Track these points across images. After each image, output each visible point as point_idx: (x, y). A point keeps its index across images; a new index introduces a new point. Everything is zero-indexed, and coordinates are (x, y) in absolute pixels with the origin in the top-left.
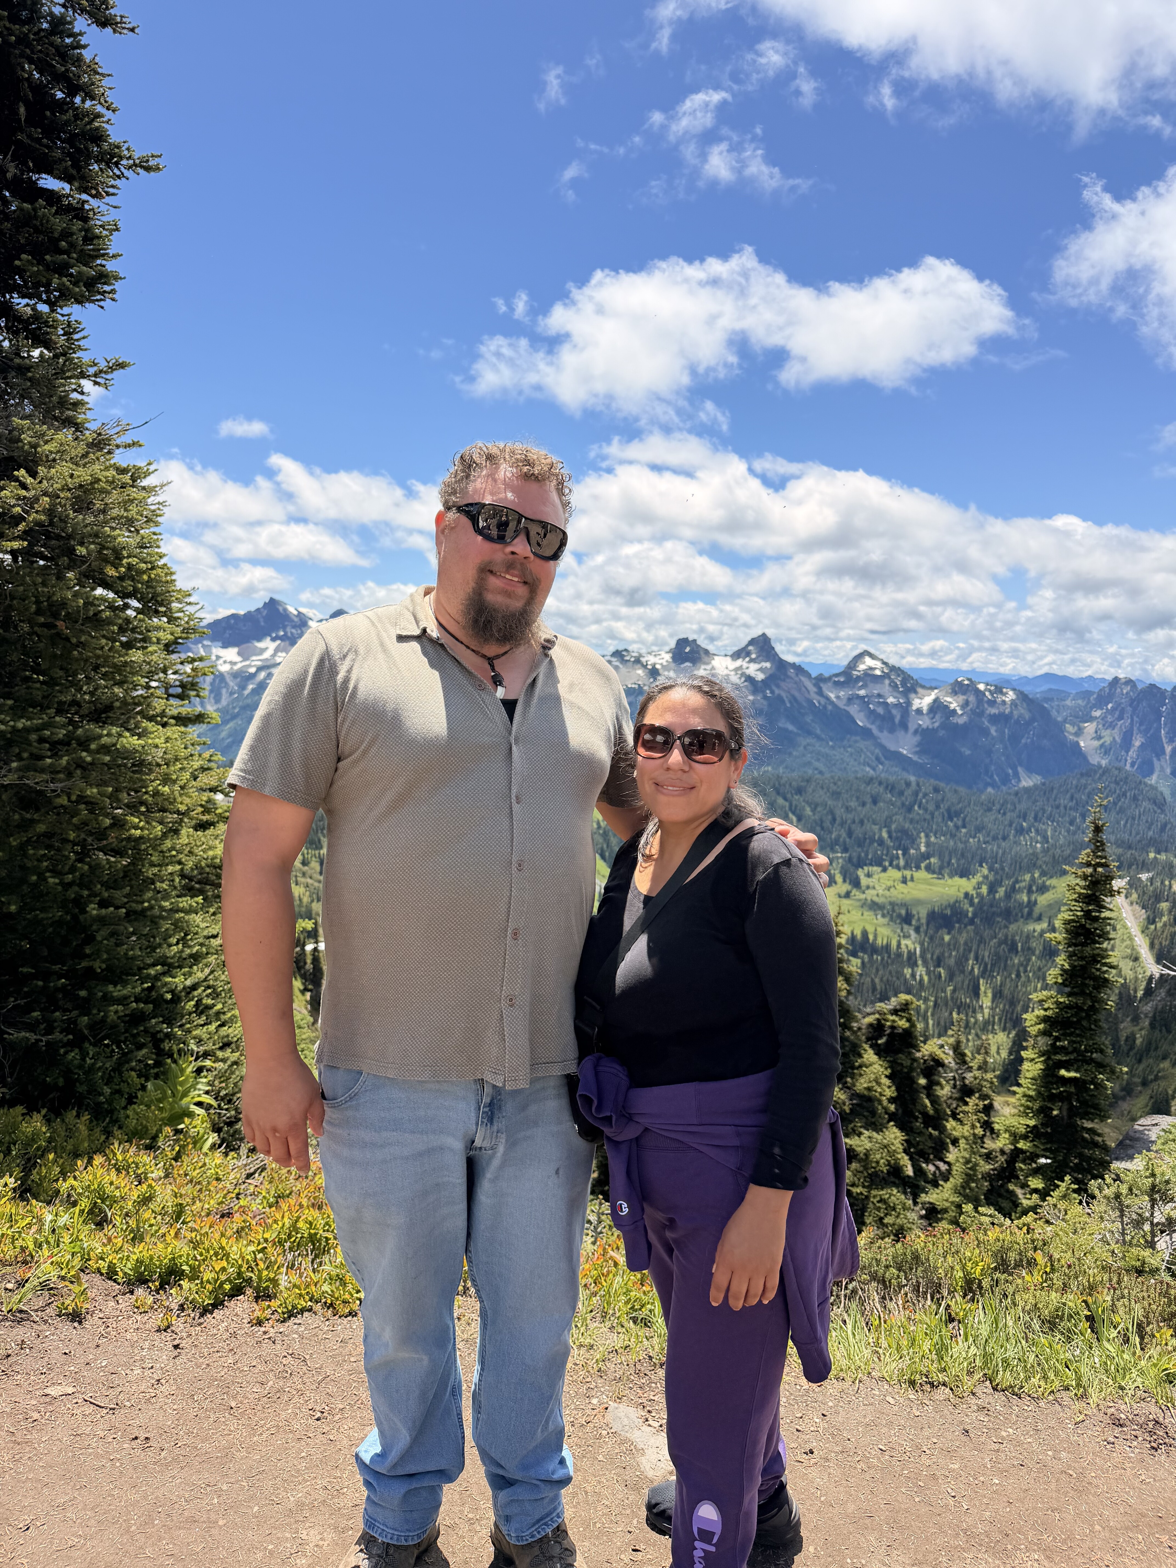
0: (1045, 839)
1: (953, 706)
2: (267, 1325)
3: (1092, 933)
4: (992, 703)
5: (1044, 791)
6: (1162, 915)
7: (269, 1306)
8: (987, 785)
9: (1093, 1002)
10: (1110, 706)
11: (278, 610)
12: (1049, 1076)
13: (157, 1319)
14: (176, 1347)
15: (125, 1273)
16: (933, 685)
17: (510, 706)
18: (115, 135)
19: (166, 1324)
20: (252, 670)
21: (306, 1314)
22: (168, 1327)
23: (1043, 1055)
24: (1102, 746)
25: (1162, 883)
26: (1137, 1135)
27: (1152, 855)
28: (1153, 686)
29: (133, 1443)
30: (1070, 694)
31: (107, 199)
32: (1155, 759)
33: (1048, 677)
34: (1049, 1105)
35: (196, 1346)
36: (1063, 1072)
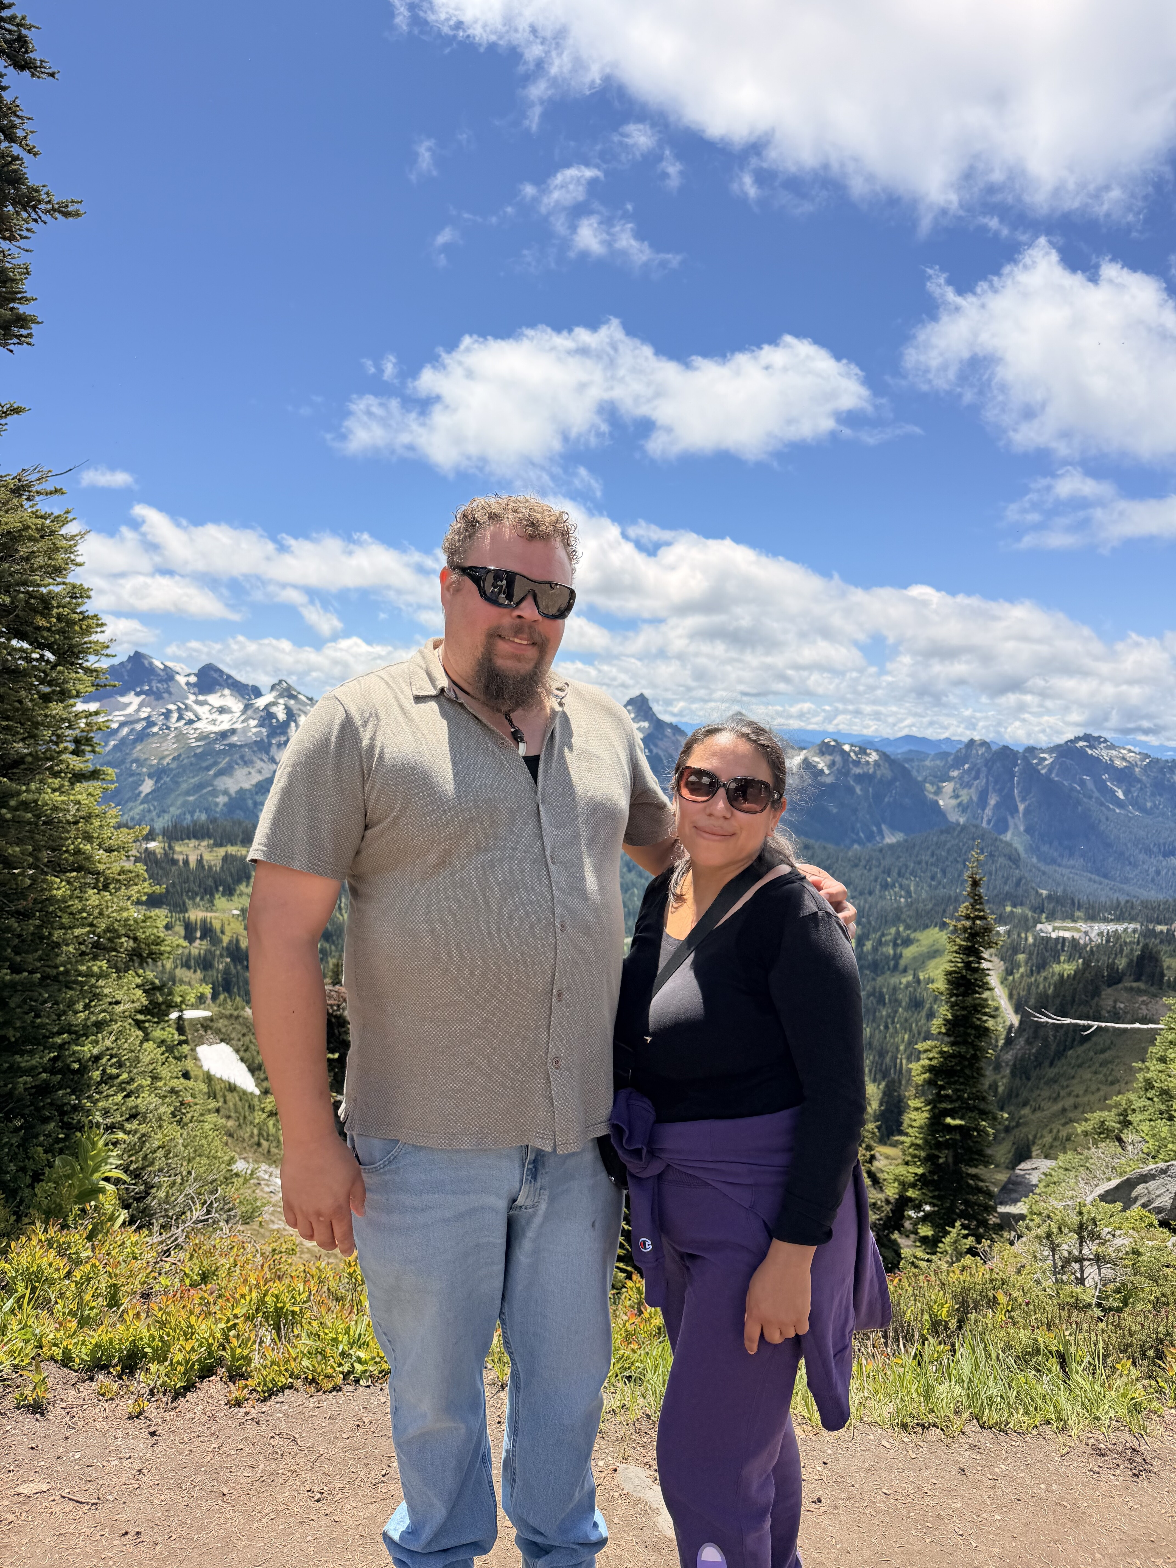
0: (909, 894)
1: (821, 766)
2: (247, 1406)
3: (973, 984)
4: (857, 763)
5: (906, 847)
6: (1019, 966)
7: (246, 1386)
8: (854, 841)
9: (976, 1050)
10: (966, 766)
11: (143, 664)
12: (935, 1124)
13: (128, 1405)
14: (153, 1434)
15: (82, 1360)
16: (802, 745)
17: (532, 763)
18: (32, 180)
19: (138, 1410)
20: (115, 726)
21: (287, 1392)
22: (140, 1414)
23: (929, 1104)
24: (960, 804)
25: (1019, 935)
26: (1019, 1179)
27: (1008, 909)
28: (1006, 748)
29: (123, 1539)
30: (929, 755)
31: (22, 243)
32: (1009, 818)
33: (909, 738)
34: (936, 1153)
35: (173, 1432)
36: (949, 1120)
